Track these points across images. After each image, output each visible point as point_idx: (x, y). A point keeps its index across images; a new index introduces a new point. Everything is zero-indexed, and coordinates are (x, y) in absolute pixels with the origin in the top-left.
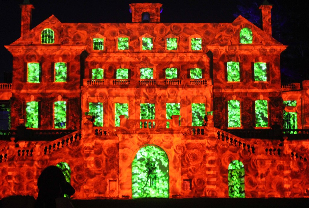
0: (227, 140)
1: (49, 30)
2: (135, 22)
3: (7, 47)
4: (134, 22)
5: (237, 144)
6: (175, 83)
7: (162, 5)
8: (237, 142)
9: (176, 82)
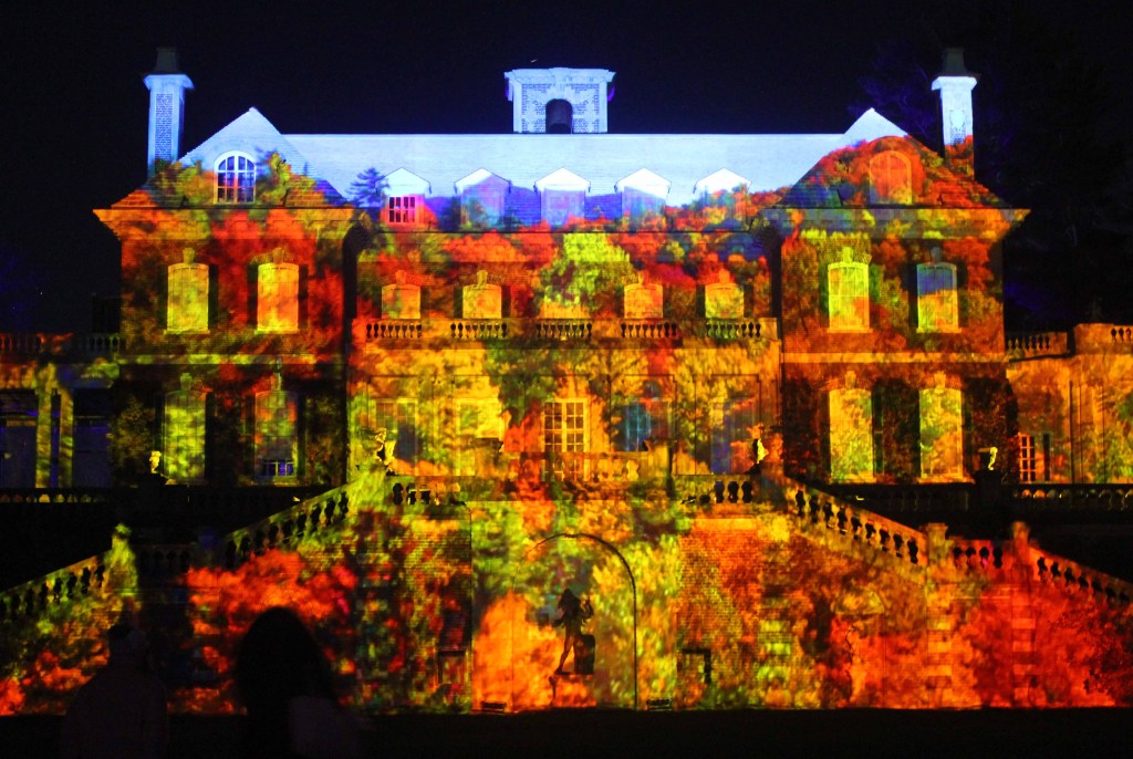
0: (827, 519)
1: (241, 158)
2: (525, 133)
3: (101, 214)
4: (520, 130)
5: (862, 532)
6: (656, 332)
7: (612, 74)
8: (861, 526)
9: (659, 328)
